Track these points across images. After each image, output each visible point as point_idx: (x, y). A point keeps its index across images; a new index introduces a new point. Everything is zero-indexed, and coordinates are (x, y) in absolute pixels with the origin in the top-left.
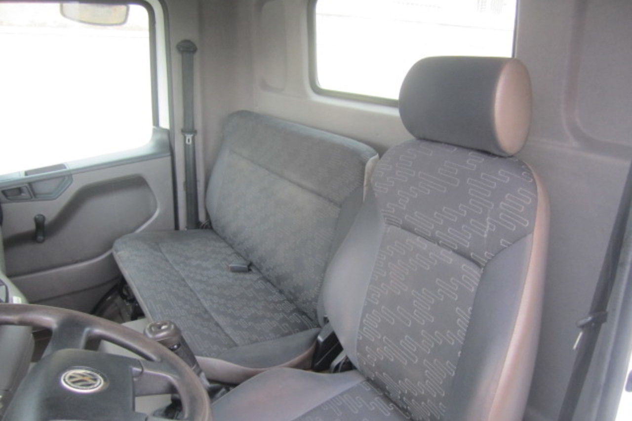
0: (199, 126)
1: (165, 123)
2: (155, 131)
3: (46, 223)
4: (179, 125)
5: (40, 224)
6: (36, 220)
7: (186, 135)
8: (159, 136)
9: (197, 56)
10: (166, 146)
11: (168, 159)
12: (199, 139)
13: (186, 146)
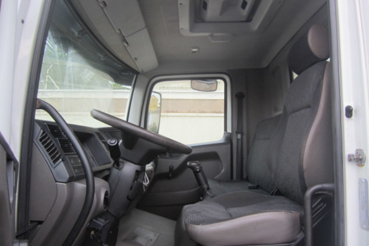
0: (245, 131)
1: (229, 130)
2: (224, 133)
3: (174, 169)
4: (235, 129)
5: (171, 169)
6: (170, 167)
7: (238, 134)
8: (226, 135)
9: (244, 100)
10: (229, 139)
11: (229, 146)
12: (245, 137)
13: (238, 140)
